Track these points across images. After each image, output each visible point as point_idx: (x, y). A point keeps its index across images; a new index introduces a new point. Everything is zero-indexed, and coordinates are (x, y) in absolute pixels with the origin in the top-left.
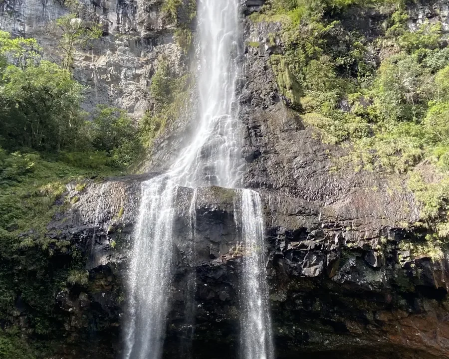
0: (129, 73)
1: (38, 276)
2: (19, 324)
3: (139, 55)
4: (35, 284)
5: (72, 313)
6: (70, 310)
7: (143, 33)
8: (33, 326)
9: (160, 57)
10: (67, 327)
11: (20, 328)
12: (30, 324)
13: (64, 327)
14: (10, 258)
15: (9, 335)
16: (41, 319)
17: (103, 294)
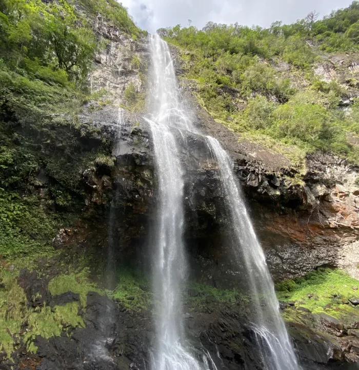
0: (111, 84)
1: (67, 151)
2: (38, 194)
3: (117, 78)
4: (62, 159)
5: (96, 190)
6: (94, 186)
7: (120, 69)
8: (53, 198)
9: (129, 83)
10: (87, 202)
11: (40, 199)
12: (51, 195)
13: (84, 202)
14: (39, 130)
15: (26, 203)
16: (63, 192)
17: (123, 179)
